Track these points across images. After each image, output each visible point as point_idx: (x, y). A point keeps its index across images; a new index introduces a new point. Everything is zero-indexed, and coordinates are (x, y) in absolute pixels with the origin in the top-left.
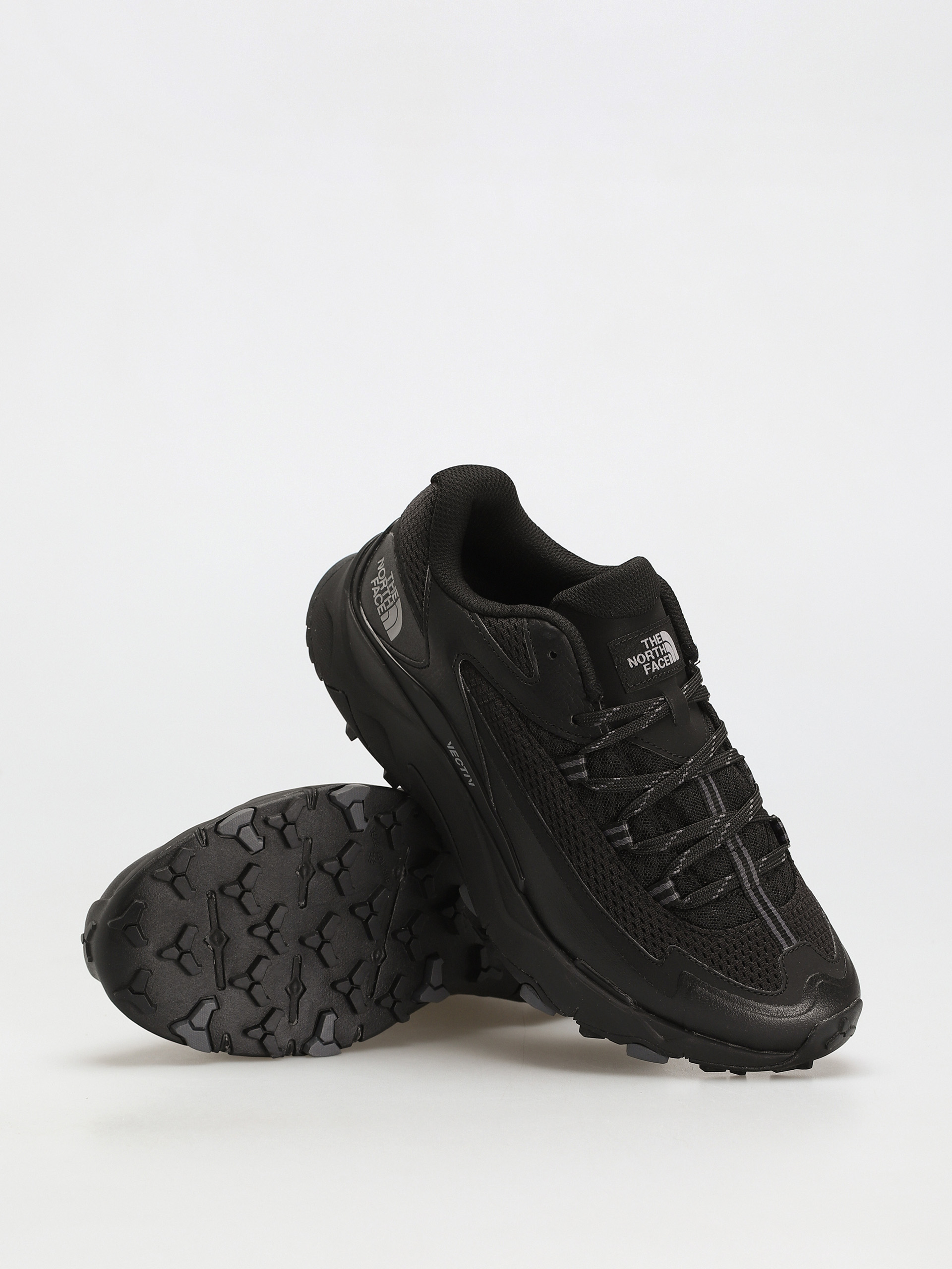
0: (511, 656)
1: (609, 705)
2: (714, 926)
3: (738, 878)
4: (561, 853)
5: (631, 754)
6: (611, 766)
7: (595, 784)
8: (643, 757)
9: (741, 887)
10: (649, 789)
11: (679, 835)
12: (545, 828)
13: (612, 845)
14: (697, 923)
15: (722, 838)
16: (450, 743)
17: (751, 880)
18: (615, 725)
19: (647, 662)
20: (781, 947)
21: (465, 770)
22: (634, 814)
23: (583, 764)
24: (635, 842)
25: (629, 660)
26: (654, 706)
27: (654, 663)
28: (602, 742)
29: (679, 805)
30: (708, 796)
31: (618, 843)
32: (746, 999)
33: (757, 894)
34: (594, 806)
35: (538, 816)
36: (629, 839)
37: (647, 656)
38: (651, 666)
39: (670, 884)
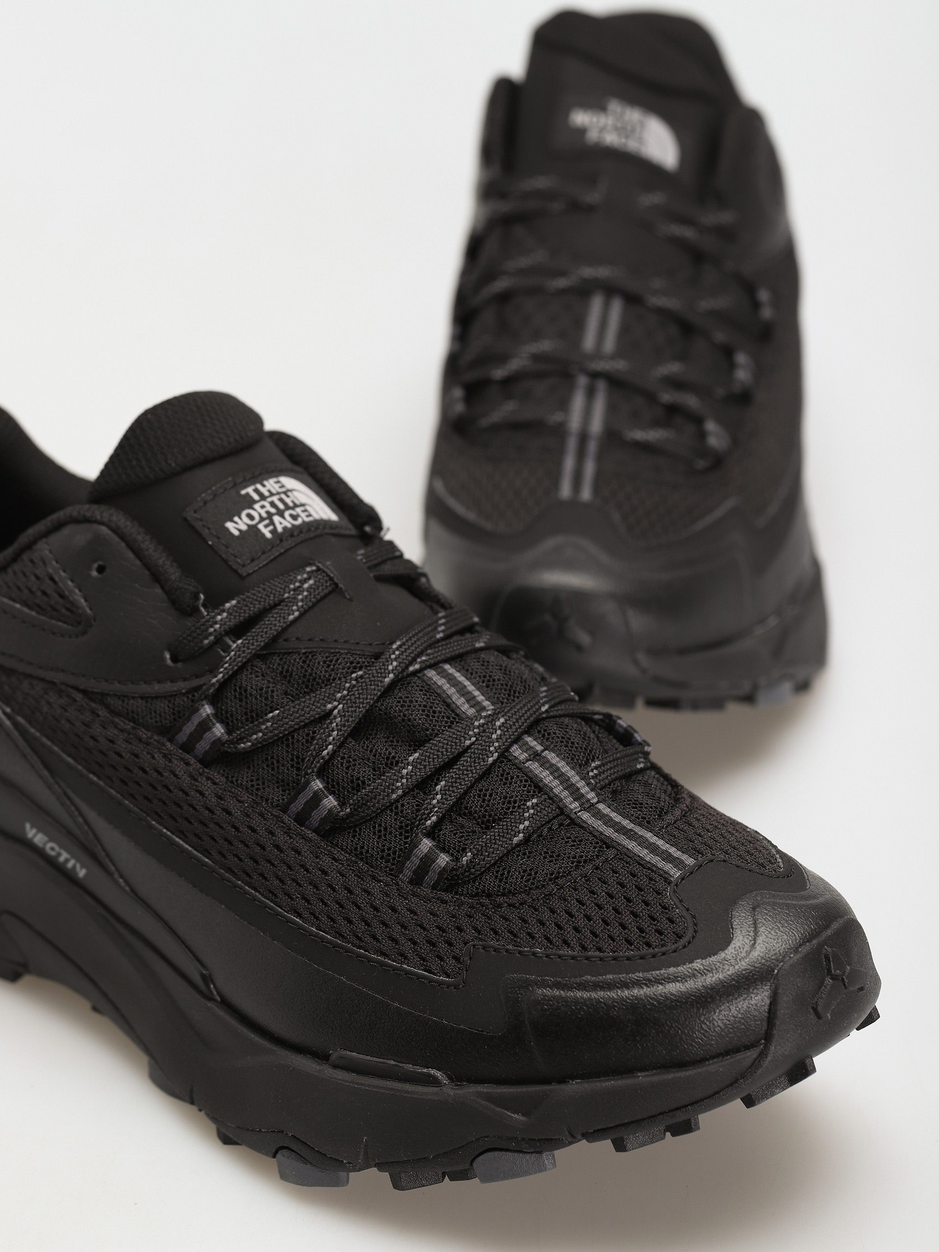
0: (39, 609)
1: (215, 602)
2: (533, 884)
3: (553, 799)
4: (236, 886)
5: (287, 671)
6: (256, 698)
7: (241, 740)
8: (309, 666)
9: (562, 811)
10: (336, 707)
11: (414, 764)
12: (196, 858)
13: (307, 828)
14: (499, 891)
15: (496, 744)
16: (28, 826)
17: (577, 796)
18: (239, 630)
19: (262, 519)
20: (666, 878)
21: (64, 855)
22: (323, 758)
23: (208, 715)
24: (342, 804)
25: (229, 525)
26: (300, 581)
27: (276, 519)
28: (227, 665)
29: (400, 716)
30: (452, 691)
31: (316, 816)
32: (627, 974)
33: (598, 815)
34: (258, 779)
35: (178, 845)
36: (330, 802)
37: (258, 510)
38: (272, 523)
39: (426, 844)
